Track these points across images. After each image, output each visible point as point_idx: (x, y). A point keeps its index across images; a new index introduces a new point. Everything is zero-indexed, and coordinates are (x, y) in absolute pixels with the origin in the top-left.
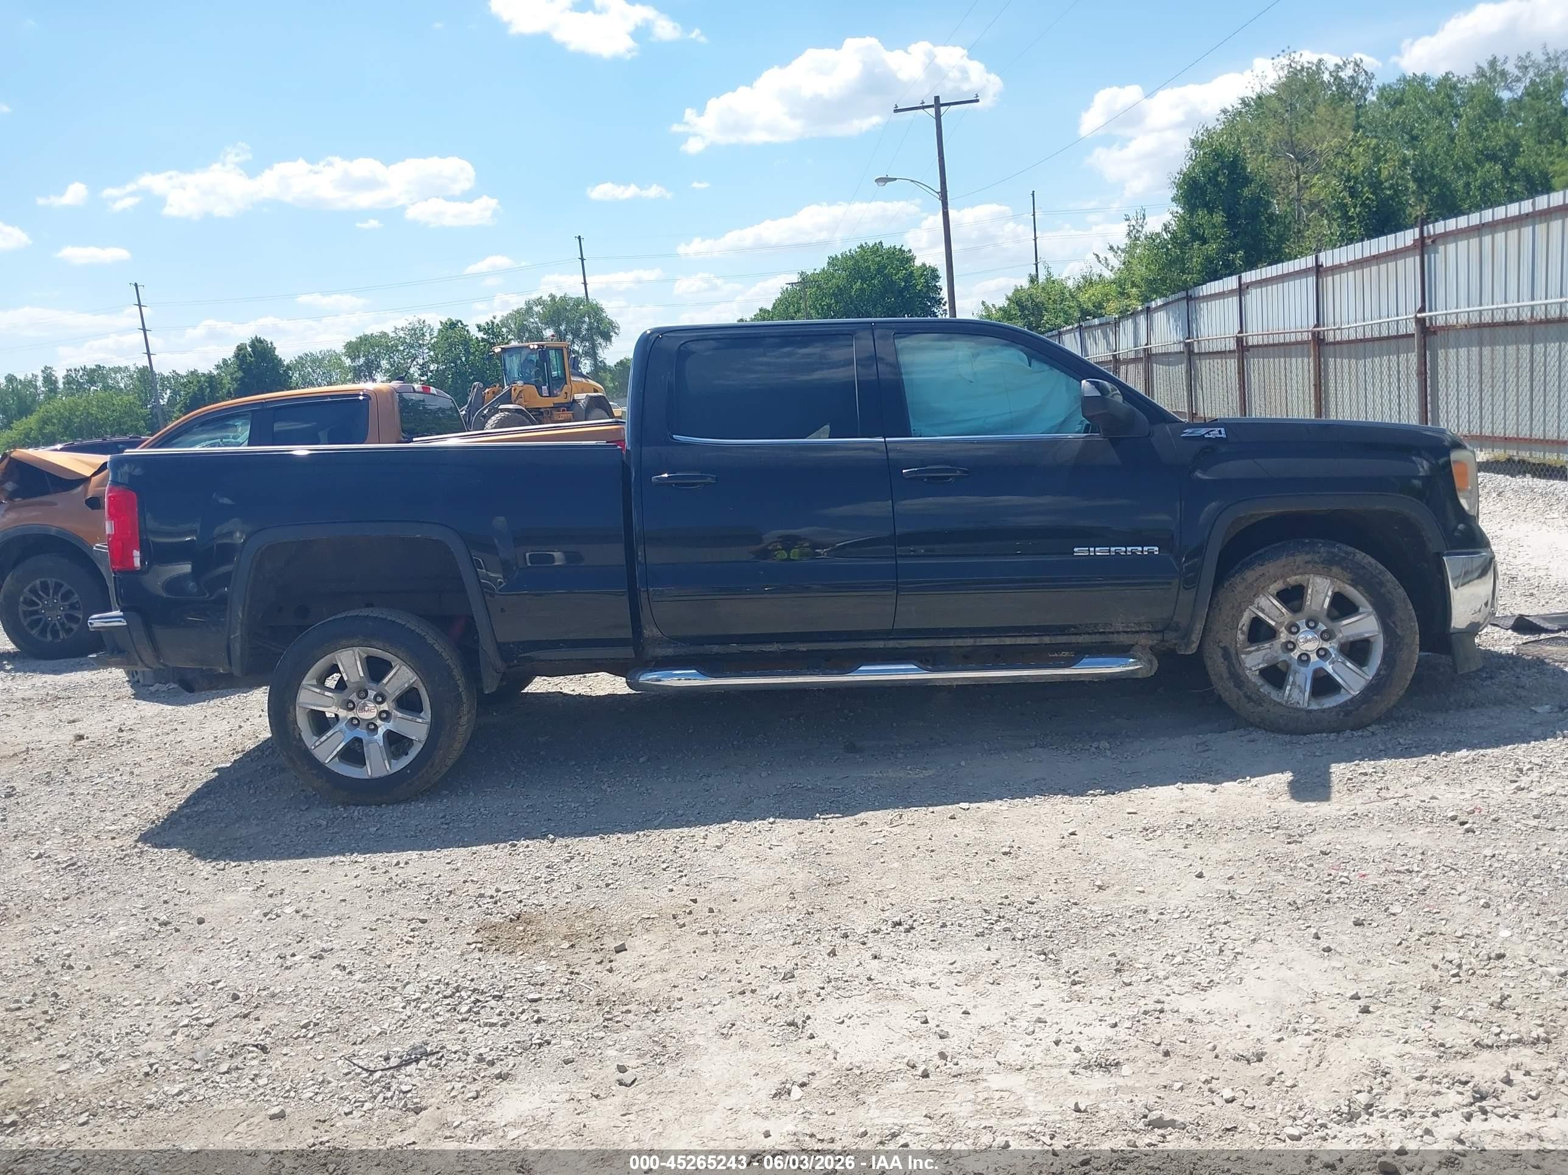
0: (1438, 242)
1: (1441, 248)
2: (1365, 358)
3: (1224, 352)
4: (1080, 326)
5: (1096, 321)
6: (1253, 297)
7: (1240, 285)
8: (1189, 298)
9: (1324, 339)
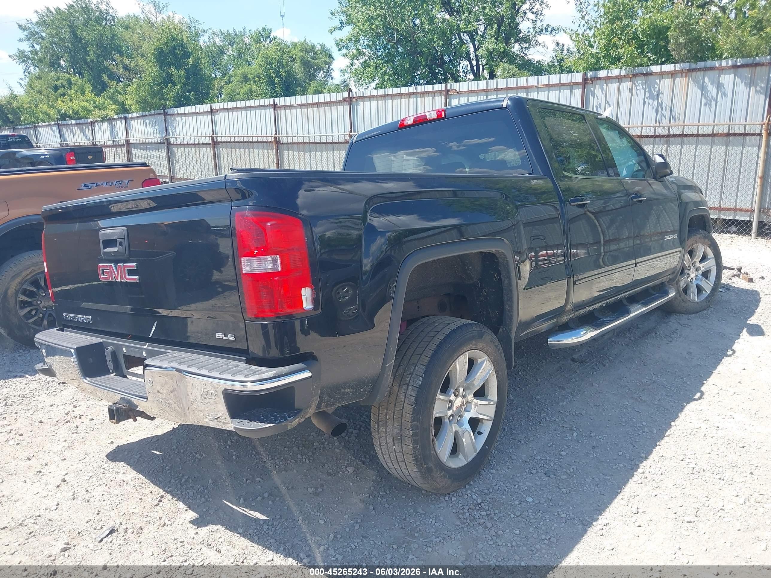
0: (358, 100)
1: (361, 104)
2: (310, 152)
3: (198, 144)
4: (58, 124)
5: (73, 122)
6: (221, 118)
7: (211, 110)
8: (165, 114)
9: (279, 141)
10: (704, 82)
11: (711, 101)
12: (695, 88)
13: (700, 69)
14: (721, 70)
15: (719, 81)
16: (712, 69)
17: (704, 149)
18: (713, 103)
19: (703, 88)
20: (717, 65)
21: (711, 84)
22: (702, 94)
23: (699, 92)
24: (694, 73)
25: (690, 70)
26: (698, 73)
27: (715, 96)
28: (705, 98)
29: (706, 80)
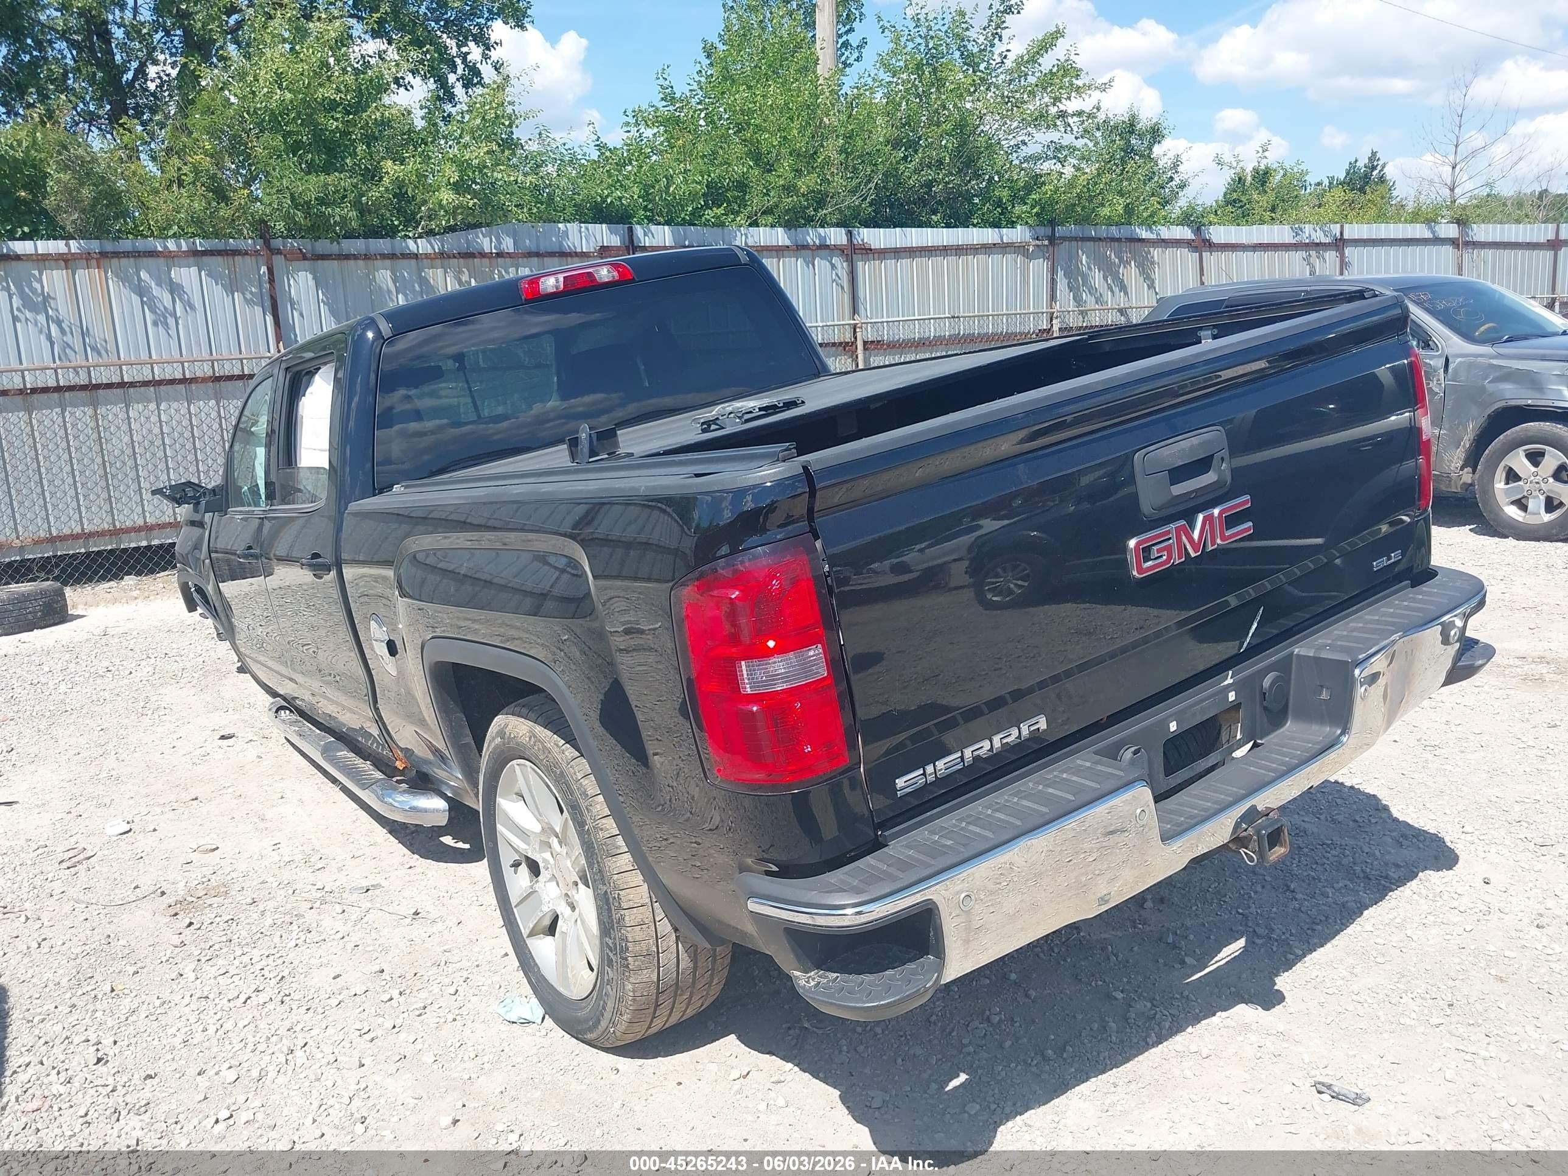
10: (140, 279)
11: (165, 318)
12: (125, 291)
13: (127, 254)
14: (169, 256)
15: (171, 279)
16: (152, 254)
17: (174, 410)
18: (171, 321)
19: (141, 291)
20: (160, 249)
21: (157, 284)
22: (143, 303)
23: (136, 299)
24: (115, 261)
25: (104, 255)
26: (124, 261)
27: (170, 306)
28: (153, 311)
29: (144, 275)
